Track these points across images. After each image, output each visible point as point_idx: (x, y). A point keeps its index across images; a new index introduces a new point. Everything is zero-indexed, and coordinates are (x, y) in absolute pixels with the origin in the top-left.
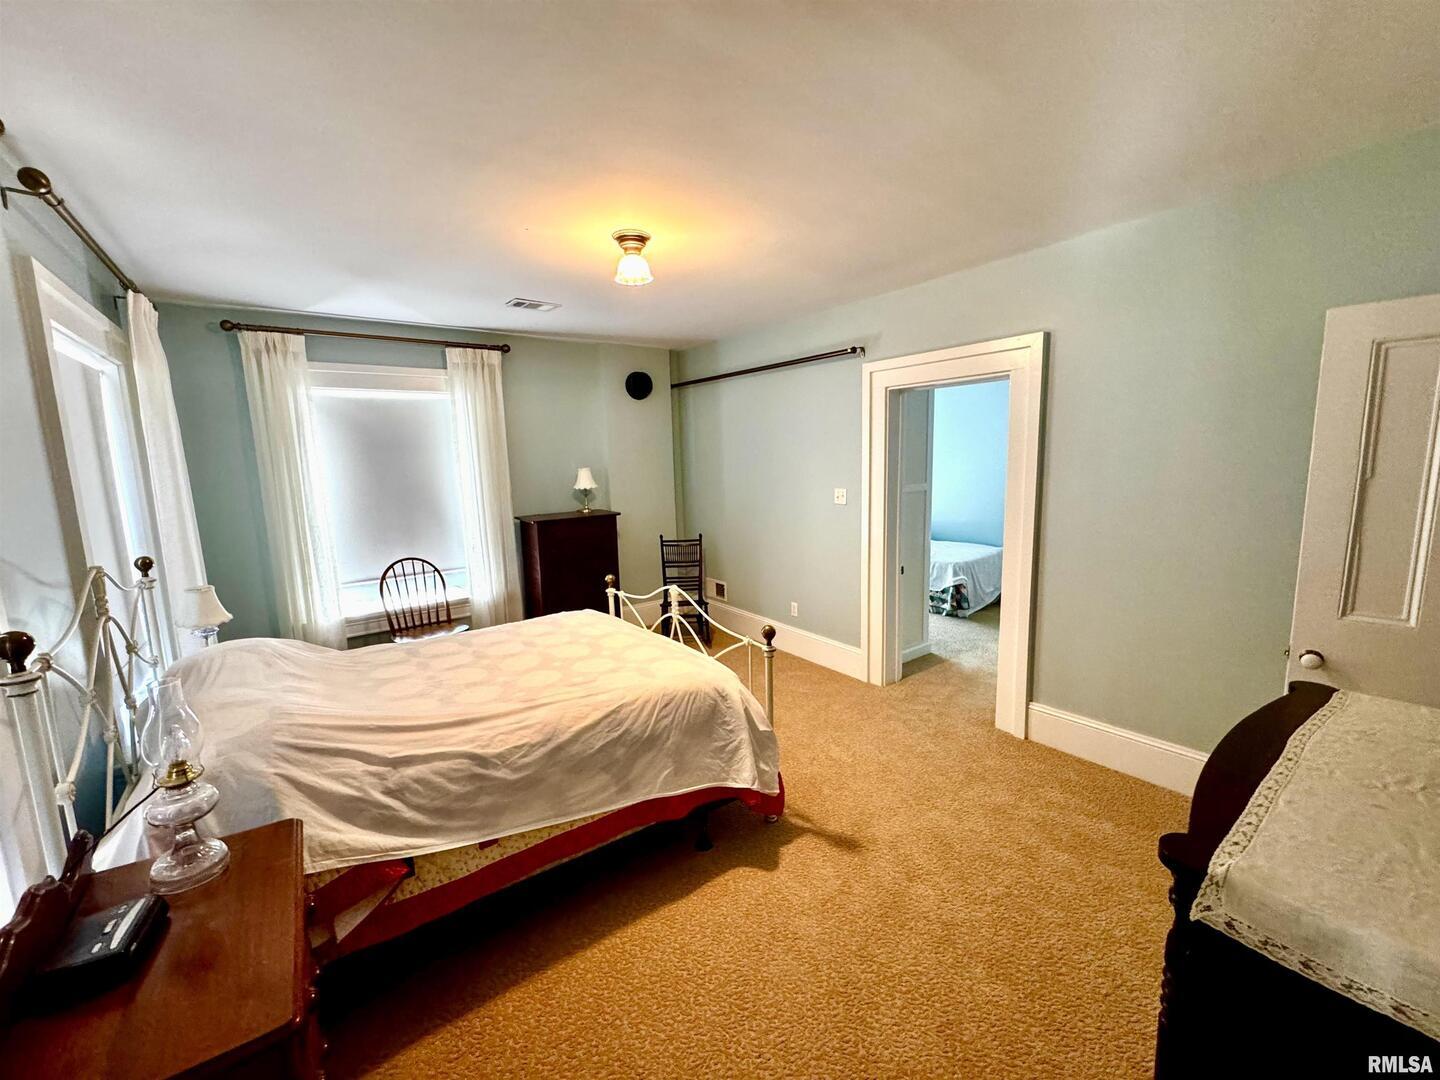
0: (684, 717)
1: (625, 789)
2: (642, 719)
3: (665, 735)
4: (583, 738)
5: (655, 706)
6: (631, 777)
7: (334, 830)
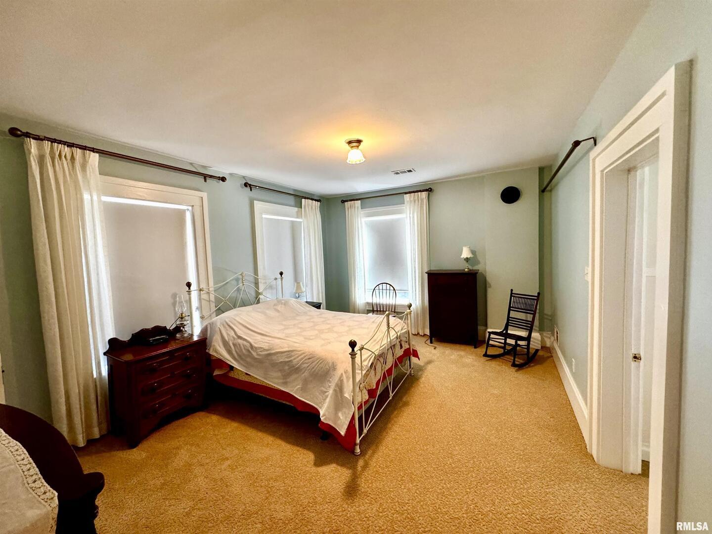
0: (313, 368)
1: (285, 383)
2: (298, 359)
3: (303, 371)
4: (277, 355)
5: (305, 356)
6: (288, 380)
7: (220, 346)
